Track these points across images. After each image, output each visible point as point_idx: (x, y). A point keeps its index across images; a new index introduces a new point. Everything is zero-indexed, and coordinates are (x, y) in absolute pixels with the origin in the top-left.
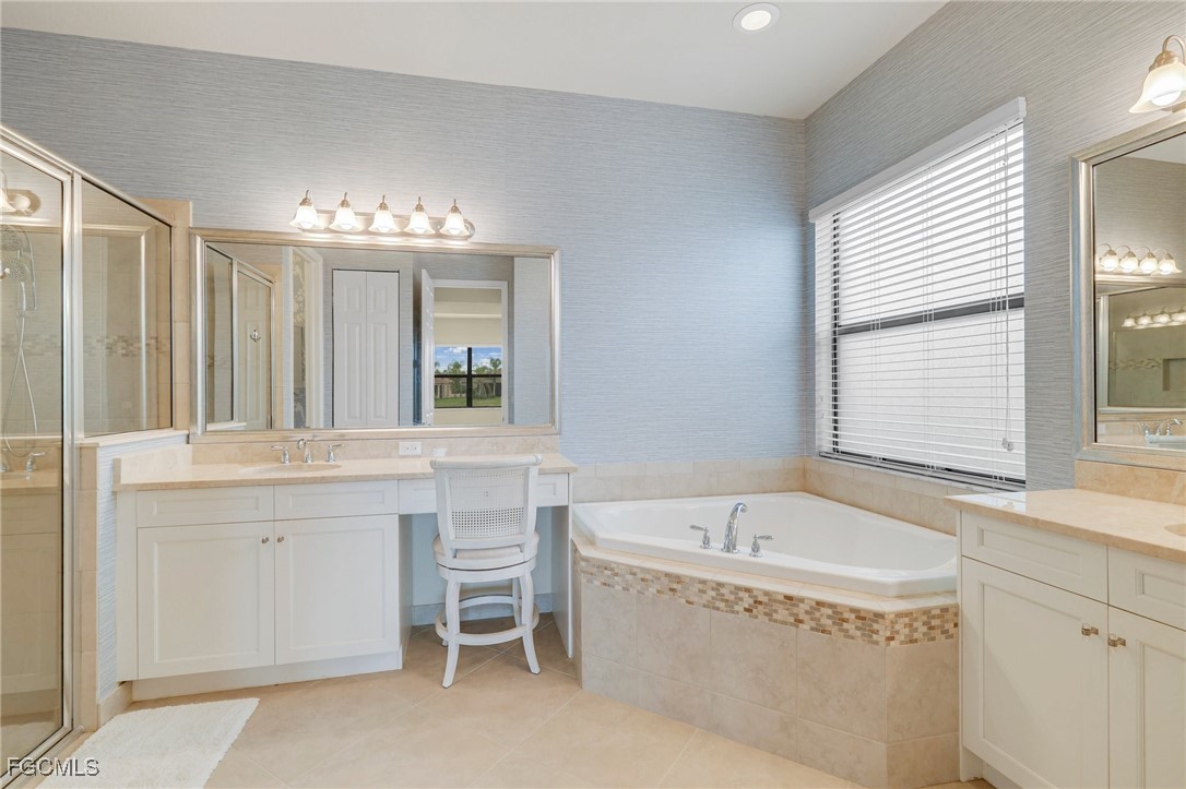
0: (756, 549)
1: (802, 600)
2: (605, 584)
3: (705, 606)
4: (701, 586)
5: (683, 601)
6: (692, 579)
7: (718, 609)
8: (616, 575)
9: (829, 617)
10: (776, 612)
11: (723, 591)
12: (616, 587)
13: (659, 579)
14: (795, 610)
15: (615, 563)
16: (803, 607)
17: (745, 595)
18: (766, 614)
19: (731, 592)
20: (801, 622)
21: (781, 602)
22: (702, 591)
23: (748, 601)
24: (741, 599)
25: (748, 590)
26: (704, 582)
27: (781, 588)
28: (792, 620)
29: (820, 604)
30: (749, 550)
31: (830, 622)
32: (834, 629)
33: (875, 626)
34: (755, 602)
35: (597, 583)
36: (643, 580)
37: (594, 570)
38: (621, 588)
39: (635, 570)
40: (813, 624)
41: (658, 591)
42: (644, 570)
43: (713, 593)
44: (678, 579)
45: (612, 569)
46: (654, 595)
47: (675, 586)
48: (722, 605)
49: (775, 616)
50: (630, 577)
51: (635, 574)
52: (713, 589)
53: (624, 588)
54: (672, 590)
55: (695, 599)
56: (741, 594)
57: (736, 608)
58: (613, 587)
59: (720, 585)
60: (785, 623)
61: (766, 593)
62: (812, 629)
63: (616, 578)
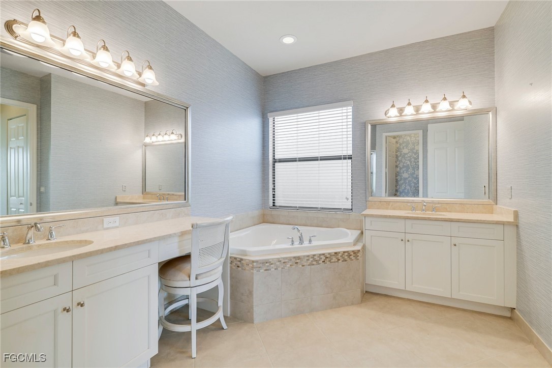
0: (310, 241)
1: (339, 253)
2: (266, 270)
3: (309, 265)
4: (307, 258)
5: (301, 266)
6: (304, 256)
7: (313, 265)
8: (272, 264)
9: (347, 256)
10: (332, 259)
11: (315, 257)
12: (272, 270)
13: (291, 260)
14: (338, 257)
15: (271, 259)
16: (340, 255)
17: (322, 256)
18: (329, 261)
19: (318, 257)
20: (339, 260)
21: (334, 255)
22: (308, 260)
23: (323, 258)
24: (321, 258)
25: (323, 254)
26: (308, 256)
27: (333, 251)
28: (337, 260)
29: (344, 252)
30: (308, 242)
31: (347, 257)
32: (348, 259)
33: (358, 254)
34: (326, 258)
35: (262, 271)
36: (284, 263)
37: (261, 265)
38: (274, 269)
39: (280, 259)
40: (343, 259)
41: (291, 265)
42: (284, 258)
43: (312, 259)
44: (299, 258)
45: (270, 262)
46: (289, 267)
47: (297, 261)
48: (315, 263)
49: (332, 261)
50: (279, 263)
51: (280, 261)
52: (312, 258)
53: (275, 269)
54: (297, 263)
55: (305, 264)
56: (321, 257)
57: (320, 262)
58: (270, 270)
59: (314, 255)
60: (334, 262)
61: (329, 254)
62: (342, 261)
63: (272, 266)
